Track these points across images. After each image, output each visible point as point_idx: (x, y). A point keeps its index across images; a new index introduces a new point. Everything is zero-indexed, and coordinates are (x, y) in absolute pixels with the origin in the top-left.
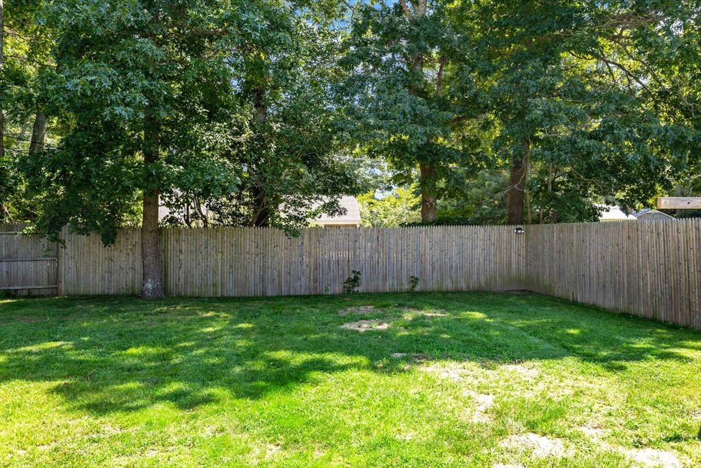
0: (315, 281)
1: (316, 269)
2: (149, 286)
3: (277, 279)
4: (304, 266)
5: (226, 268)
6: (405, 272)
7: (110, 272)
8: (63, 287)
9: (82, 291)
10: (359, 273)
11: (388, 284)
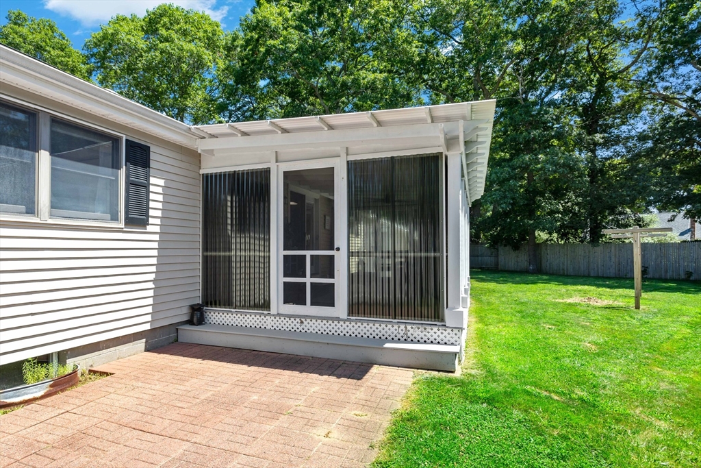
0: (619, 270)
1: (619, 264)
2: (531, 268)
3: (596, 269)
4: (612, 263)
5: (569, 262)
6: (681, 269)
7: (517, 262)
8: (499, 267)
9: (507, 269)
10: (647, 267)
11: (668, 274)
